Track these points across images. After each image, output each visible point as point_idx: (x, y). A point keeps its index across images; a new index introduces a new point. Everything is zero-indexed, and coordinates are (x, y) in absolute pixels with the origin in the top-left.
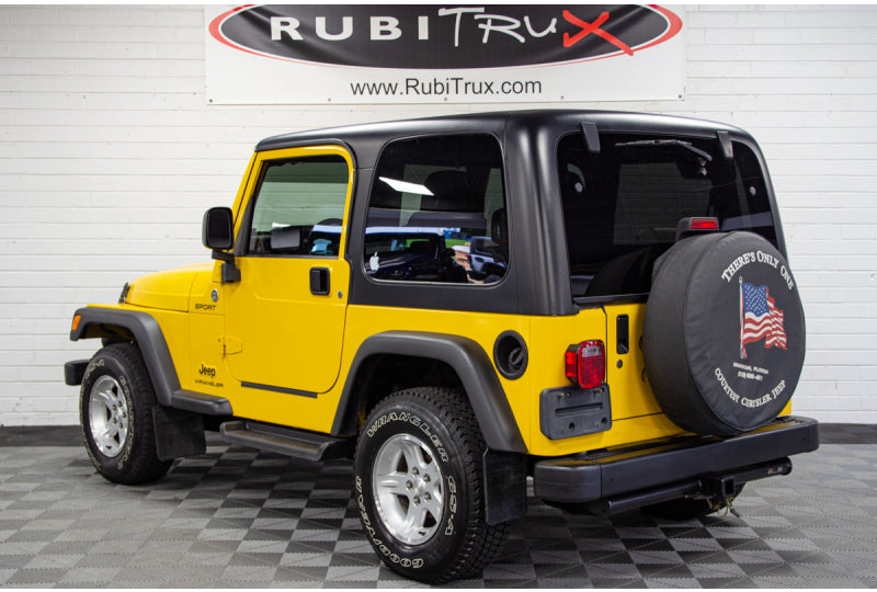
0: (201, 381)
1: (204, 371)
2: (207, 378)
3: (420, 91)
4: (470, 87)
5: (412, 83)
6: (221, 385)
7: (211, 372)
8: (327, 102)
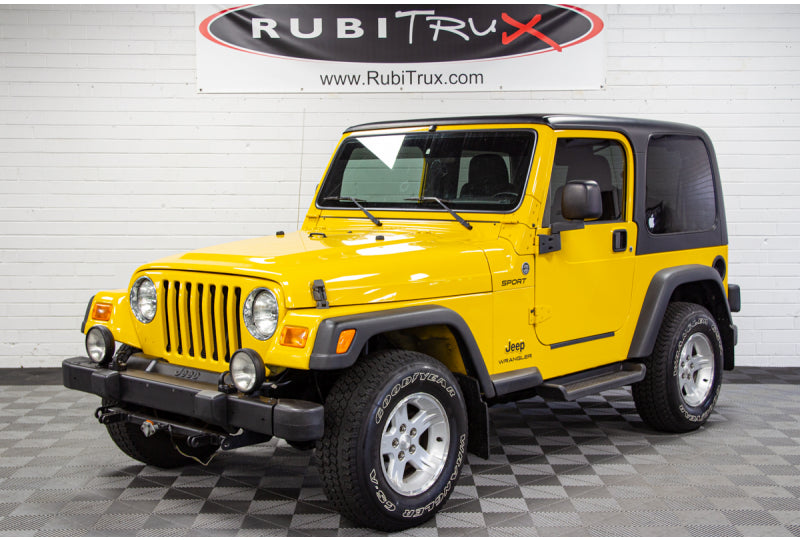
0: (506, 360)
1: (512, 348)
2: (515, 354)
3: (380, 82)
4: (422, 78)
5: (373, 75)
6: (530, 355)
7: (520, 346)
8: (300, 91)
